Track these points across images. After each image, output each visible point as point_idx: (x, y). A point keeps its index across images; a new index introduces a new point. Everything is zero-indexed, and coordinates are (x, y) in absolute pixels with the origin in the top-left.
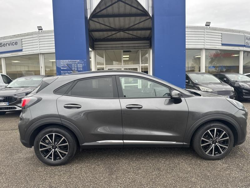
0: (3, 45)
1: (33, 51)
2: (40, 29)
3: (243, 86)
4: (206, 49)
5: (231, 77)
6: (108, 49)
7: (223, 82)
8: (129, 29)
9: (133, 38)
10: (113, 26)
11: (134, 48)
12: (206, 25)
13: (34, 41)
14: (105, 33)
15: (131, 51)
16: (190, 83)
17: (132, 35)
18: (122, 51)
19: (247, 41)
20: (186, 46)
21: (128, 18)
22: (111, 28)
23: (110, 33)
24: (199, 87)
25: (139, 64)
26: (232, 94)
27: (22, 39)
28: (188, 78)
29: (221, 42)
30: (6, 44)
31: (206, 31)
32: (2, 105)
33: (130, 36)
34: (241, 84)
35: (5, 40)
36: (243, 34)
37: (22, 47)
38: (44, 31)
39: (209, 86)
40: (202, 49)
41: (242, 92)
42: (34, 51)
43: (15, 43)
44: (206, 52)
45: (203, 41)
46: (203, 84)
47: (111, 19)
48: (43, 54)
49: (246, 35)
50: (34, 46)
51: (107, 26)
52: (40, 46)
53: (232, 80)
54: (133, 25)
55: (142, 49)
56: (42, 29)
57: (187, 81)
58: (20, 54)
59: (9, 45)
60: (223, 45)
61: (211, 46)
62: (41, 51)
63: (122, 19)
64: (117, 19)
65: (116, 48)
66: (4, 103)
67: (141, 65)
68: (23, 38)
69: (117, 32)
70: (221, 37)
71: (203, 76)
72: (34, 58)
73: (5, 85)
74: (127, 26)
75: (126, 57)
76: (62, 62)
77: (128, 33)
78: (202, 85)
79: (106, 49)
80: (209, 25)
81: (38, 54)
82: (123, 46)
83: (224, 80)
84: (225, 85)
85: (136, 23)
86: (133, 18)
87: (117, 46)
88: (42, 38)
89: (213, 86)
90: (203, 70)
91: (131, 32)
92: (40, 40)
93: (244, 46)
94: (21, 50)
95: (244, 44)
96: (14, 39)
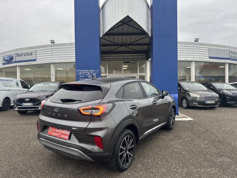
0: (19, 55)
1: (45, 61)
2: (53, 42)
3: (227, 93)
4: (195, 61)
5: (217, 85)
6: (111, 61)
7: (209, 90)
8: (129, 45)
9: (132, 51)
10: (116, 42)
11: (133, 59)
12: (195, 41)
13: (47, 52)
14: (109, 47)
15: (130, 62)
16: (182, 90)
17: (131, 49)
18: (123, 62)
19: (231, 54)
20: (178, 58)
21: (130, 36)
22: (115, 43)
23: (113, 48)
24: (189, 94)
25: (137, 73)
26: (217, 100)
27: (36, 51)
28: (179, 86)
29: (208, 55)
30: (22, 54)
31: (195, 46)
32: (28, 105)
33: (130, 50)
34: (225, 91)
35: (22, 51)
36: (227, 49)
37: (36, 57)
38: (56, 44)
39: (198, 92)
40: (191, 61)
41: (226, 98)
42: (47, 61)
43: (30, 54)
44: (195, 64)
45: (193, 54)
46: (193, 91)
47: (116, 37)
48: (54, 63)
49: (230, 49)
50: (47, 57)
51: (112, 42)
52: (52, 56)
53: (218, 88)
54: (133, 41)
55: (140, 60)
56: (54, 43)
57: (179, 88)
58: (34, 63)
59: (25, 56)
60: (210, 58)
61: (200, 59)
62: (52, 61)
63: (124, 37)
64: (120, 37)
65: (118, 59)
66: (29, 103)
67: (139, 74)
68: (38, 49)
69: (119, 47)
70: (208, 51)
71: (193, 84)
72: (46, 66)
73: (23, 89)
74: (128, 42)
75: (125, 67)
76: (80, 71)
77: (128, 48)
78: (191, 92)
79: (109, 60)
80: (198, 41)
81: (50, 64)
82: (124, 58)
83: (211, 88)
84: (211, 92)
85: (135, 40)
86: (133, 37)
87: (119, 57)
88: (54, 50)
89: (201, 92)
90: (193, 79)
91: (131, 47)
92: (52, 52)
93: (229, 59)
94: (35, 60)
95: (229, 58)
96: (29, 50)
